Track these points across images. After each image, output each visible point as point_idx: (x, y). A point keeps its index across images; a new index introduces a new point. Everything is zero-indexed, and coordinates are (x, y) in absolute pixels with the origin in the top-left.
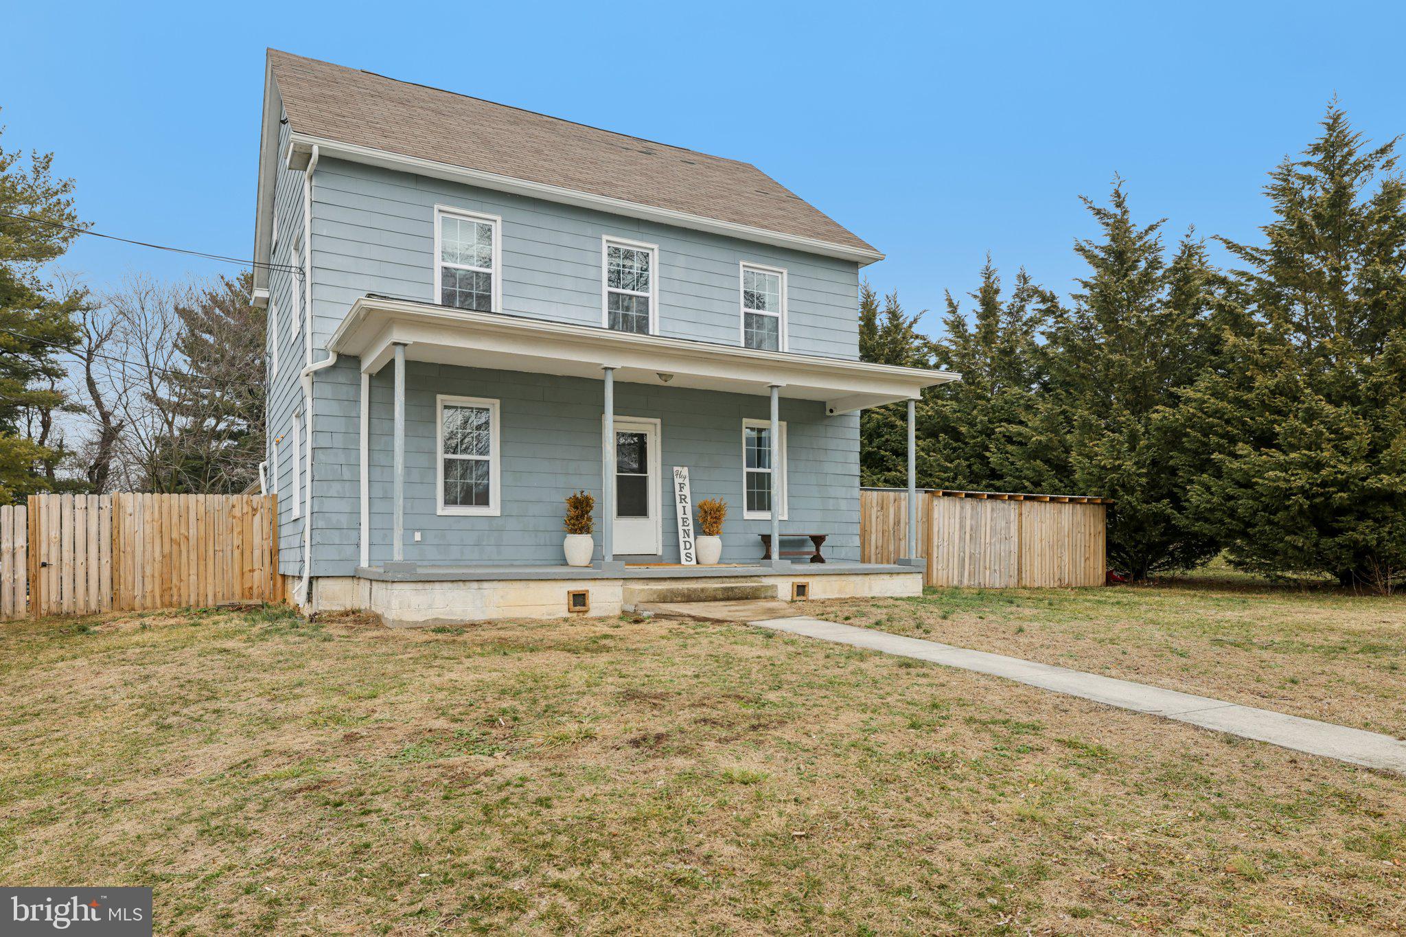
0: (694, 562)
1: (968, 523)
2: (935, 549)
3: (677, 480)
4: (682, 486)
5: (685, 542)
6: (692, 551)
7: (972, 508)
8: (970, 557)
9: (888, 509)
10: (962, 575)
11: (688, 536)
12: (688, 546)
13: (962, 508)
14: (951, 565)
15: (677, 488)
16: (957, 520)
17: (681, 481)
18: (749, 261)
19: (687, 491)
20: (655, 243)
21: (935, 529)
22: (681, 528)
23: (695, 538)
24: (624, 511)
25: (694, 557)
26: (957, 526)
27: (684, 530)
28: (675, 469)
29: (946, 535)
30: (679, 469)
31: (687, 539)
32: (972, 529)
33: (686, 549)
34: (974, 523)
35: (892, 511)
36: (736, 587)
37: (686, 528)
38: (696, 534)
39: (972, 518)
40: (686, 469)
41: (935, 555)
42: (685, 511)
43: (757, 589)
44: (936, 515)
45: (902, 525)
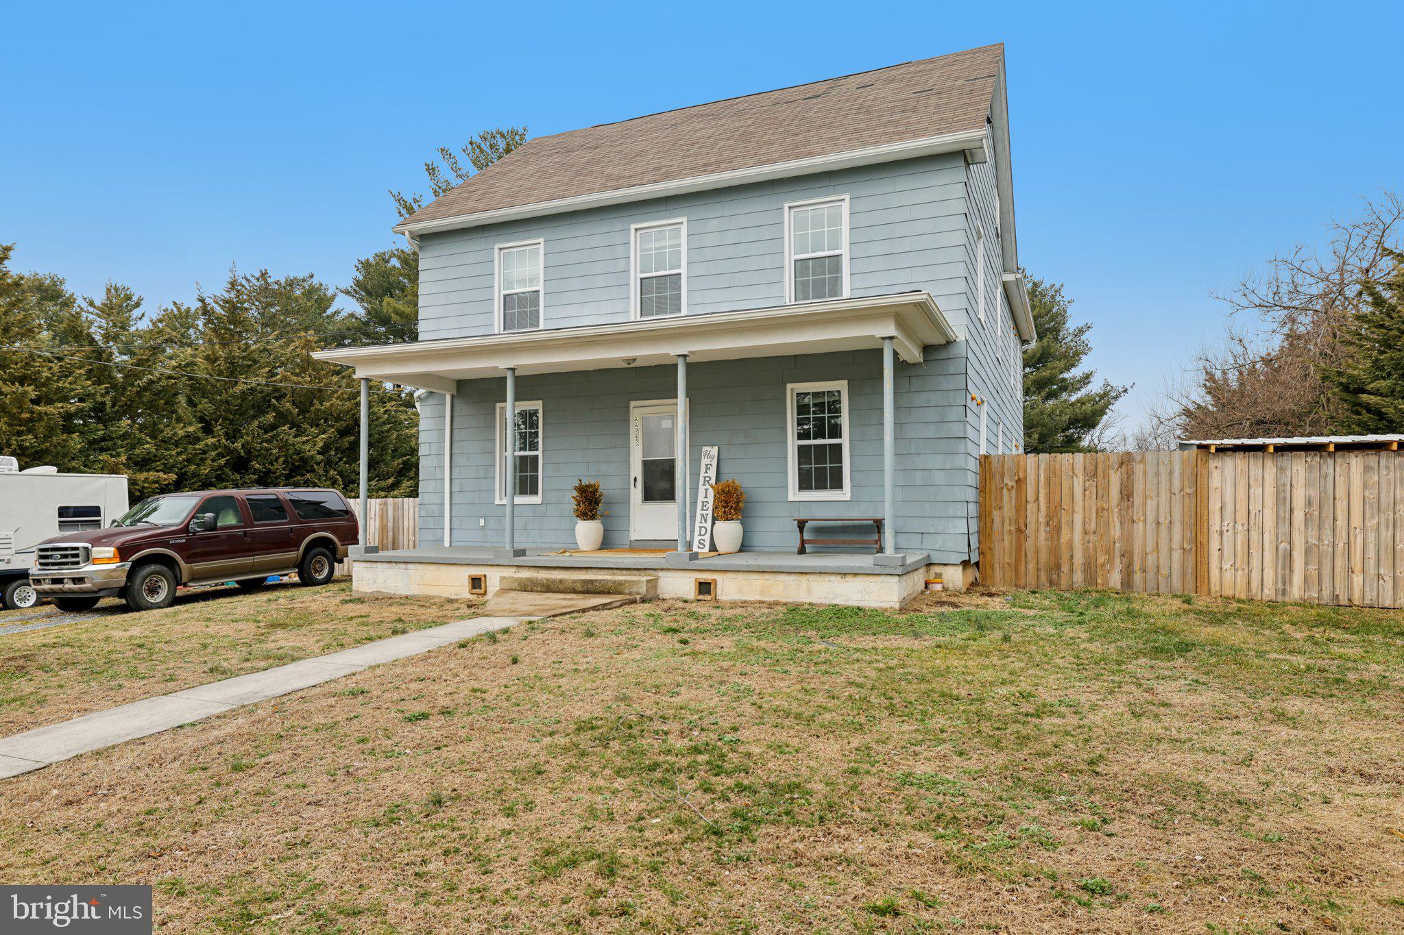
0: (707, 549)
1: (1299, 495)
2: (1215, 538)
3: (704, 461)
4: (708, 467)
5: (701, 528)
6: (707, 538)
7: (1309, 469)
8: (1307, 552)
9: (1107, 477)
10: (1287, 581)
11: (706, 522)
12: (703, 531)
13: (1281, 470)
14: (1255, 563)
15: (703, 468)
16: (1270, 490)
17: (708, 461)
18: (794, 200)
19: (712, 473)
20: (682, 216)
21: (1215, 505)
22: (699, 512)
23: (713, 524)
24: (649, 496)
25: (707, 544)
26: (1270, 500)
27: (702, 515)
28: (704, 448)
29: (1242, 516)
30: (708, 448)
31: (704, 525)
32: (1309, 503)
33: (700, 535)
34: (1314, 493)
35: (1115, 479)
36: (596, 581)
37: (704, 512)
38: (714, 519)
39: (1307, 485)
40: (716, 448)
41: (1214, 545)
42: (706, 495)
43: (620, 583)
44: (1215, 482)
45: (1137, 499)
